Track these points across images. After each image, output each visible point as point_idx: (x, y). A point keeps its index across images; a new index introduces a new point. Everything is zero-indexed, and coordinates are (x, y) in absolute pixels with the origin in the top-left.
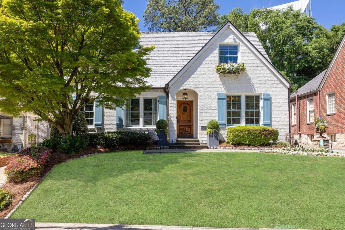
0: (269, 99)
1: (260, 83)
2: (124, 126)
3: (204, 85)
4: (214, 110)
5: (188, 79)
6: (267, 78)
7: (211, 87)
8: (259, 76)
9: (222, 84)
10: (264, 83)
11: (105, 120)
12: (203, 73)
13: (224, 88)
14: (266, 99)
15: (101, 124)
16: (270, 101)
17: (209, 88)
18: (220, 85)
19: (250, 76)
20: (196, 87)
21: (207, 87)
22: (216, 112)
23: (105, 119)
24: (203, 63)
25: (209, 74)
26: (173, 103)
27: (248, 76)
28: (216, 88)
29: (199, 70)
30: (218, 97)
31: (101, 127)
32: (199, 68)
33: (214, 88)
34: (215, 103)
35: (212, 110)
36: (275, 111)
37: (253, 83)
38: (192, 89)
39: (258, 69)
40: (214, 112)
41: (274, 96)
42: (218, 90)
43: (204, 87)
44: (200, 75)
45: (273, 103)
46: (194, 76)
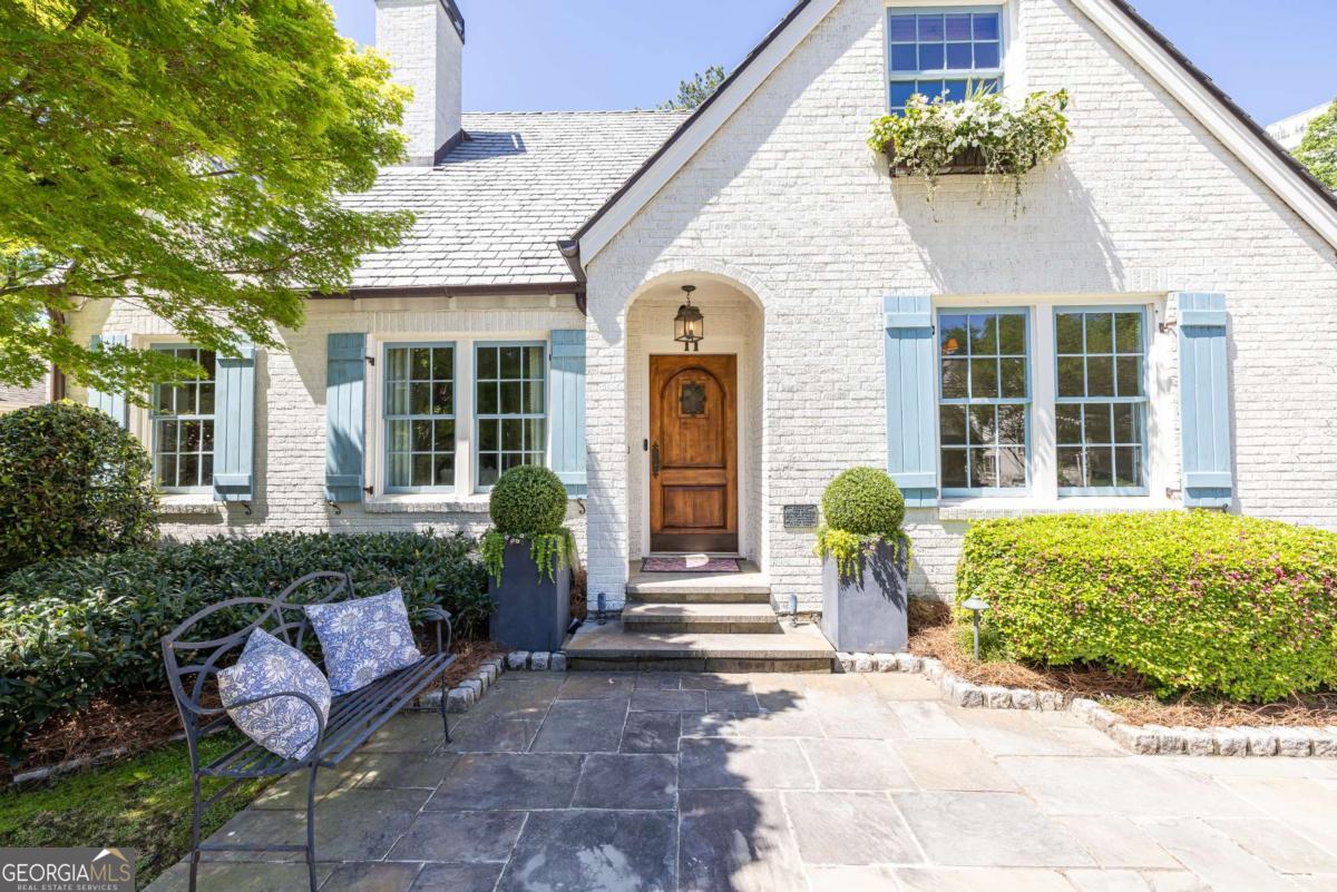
0: (1219, 327)
1: (1152, 227)
2: (371, 490)
3: (802, 250)
4: (863, 404)
5: (697, 213)
6: (1197, 200)
7: (842, 258)
8: (1145, 184)
9: (914, 237)
10: (1179, 226)
11: (270, 460)
12: (794, 173)
13: (925, 262)
14: (1202, 327)
15: (246, 483)
16: (1224, 339)
17: (829, 268)
18: (900, 249)
19: (1086, 185)
20: (749, 260)
21: (816, 259)
22: (878, 417)
23: (270, 454)
24: (790, 112)
25: (832, 181)
26: (607, 361)
27: (1077, 186)
28: (875, 267)
29: (765, 155)
30: (891, 319)
31: (247, 497)
32: (765, 147)
33: (859, 266)
34: (868, 361)
35: (849, 403)
36: (1255, 406)
37: (1112, 228)
38: (728, 272)
39: (1135, 139)
40: (857, 412)
41: (1243, 311)
42: (888, 275)
43: (800, 260)
44: (775, 189)
45: (1240, 354)
46: (736, 192)
